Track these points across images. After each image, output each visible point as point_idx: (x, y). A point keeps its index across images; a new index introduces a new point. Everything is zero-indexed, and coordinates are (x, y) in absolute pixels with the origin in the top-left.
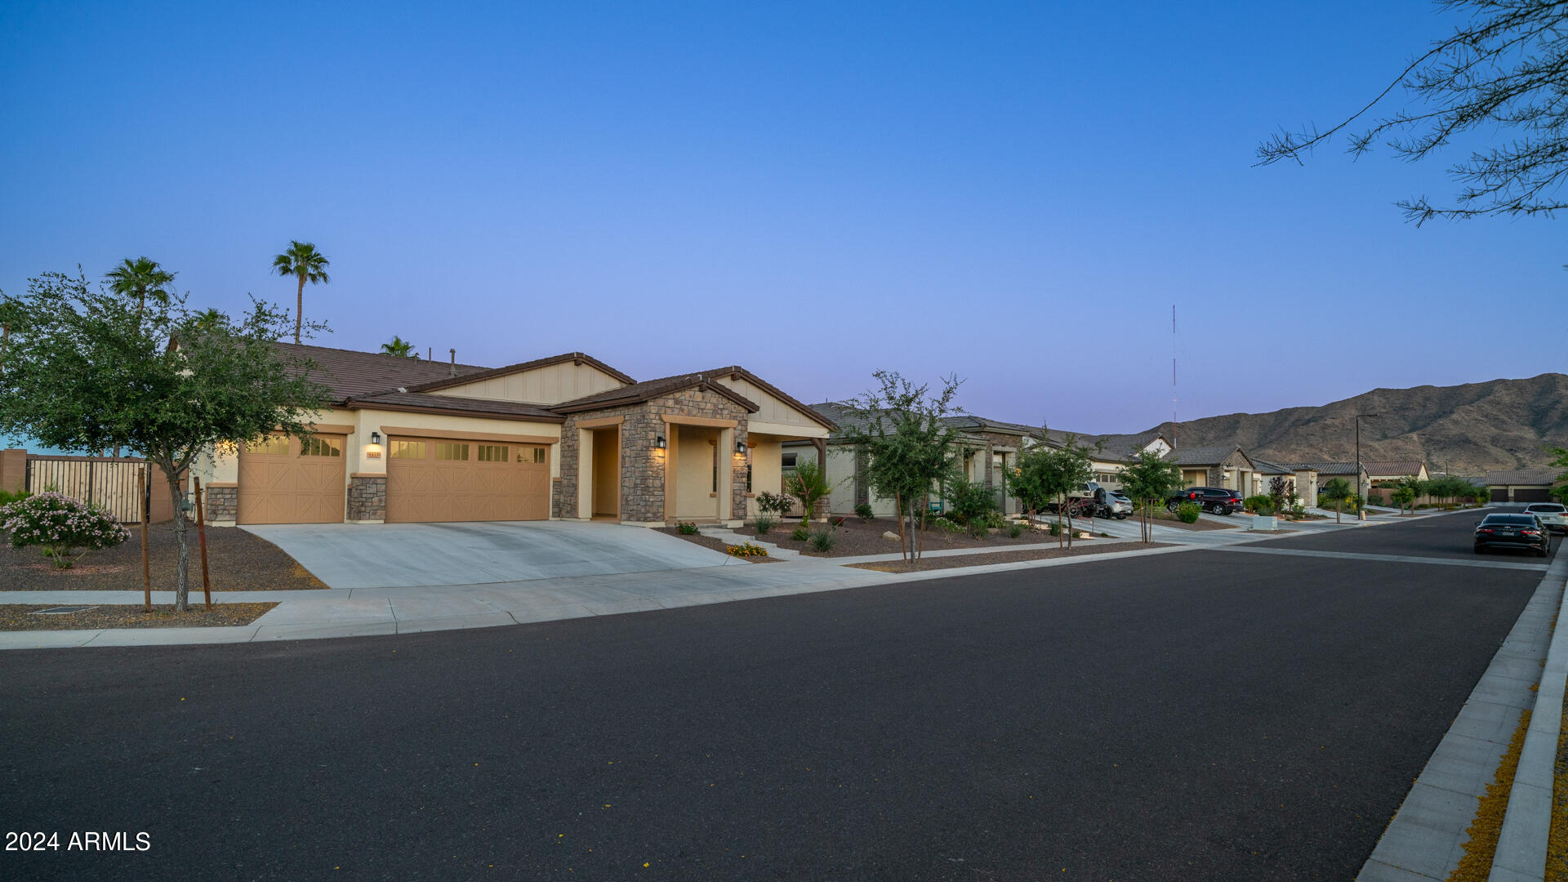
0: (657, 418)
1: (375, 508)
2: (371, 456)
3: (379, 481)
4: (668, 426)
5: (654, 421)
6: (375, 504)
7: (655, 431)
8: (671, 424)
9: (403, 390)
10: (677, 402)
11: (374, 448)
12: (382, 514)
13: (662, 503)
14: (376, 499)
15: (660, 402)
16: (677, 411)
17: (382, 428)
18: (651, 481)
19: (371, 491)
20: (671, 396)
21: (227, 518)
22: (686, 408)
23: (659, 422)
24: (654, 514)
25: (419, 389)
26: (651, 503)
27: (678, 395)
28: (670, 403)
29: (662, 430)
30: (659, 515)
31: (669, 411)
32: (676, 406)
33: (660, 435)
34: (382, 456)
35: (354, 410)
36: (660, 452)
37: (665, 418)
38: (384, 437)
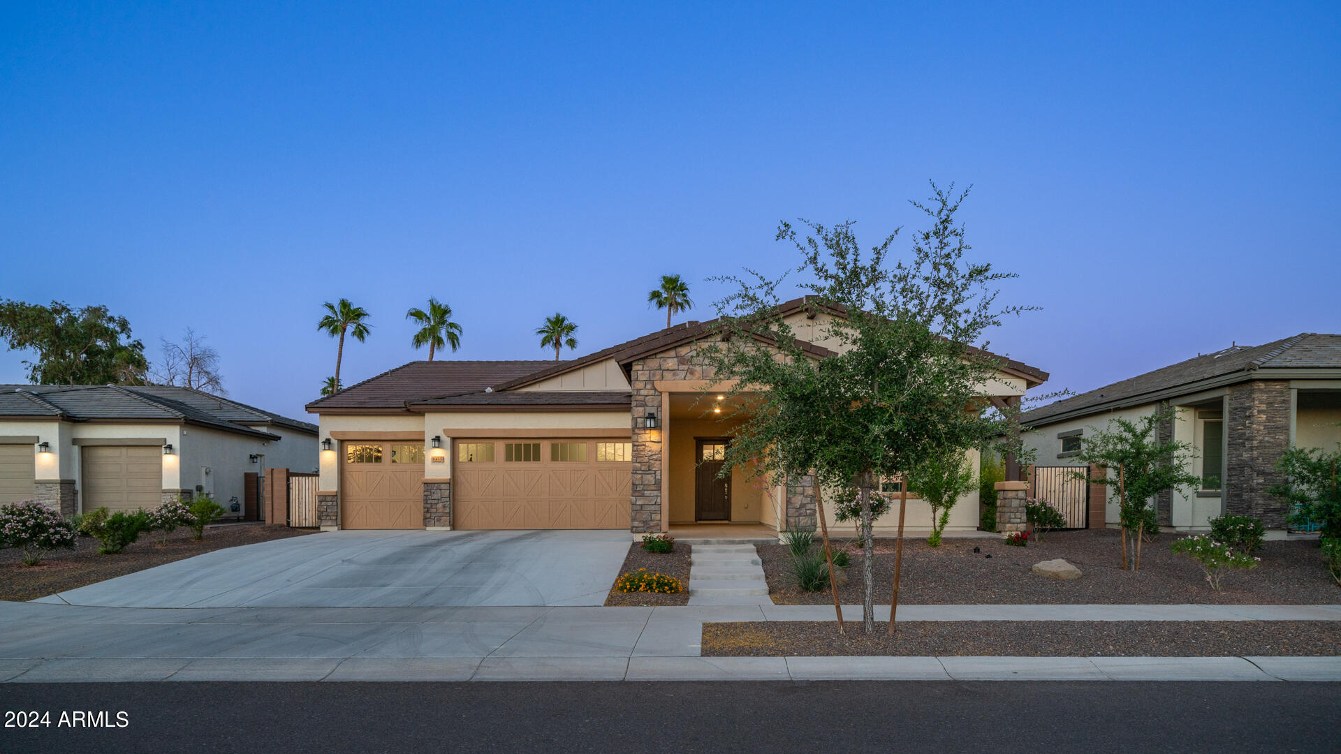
0: (649, 386)
1: (440, 515)
2: (435, 460)
3: (443, 486)
4: (666, 400)
5: (642, 392)
6: (441, 510)
7: (645, 405)
8: (671, 394)
9: (489, 390)
10: (682, 361)
11: (438, 453)
12: (446, 521)
13: (657, 508)
14: (440, 505)
15: (653, 363)
16: (682, 375)
17: (445, 431)
18: (640, 476)
19: (435, 496)
20: (673, 353)
21: (329, 523)
22: (698, 368)
23: (652, 392)
24: (645, 522)
25: (504, 387)
26: (638, 508)
27: (684, 351)
28: (671, 363)
29: (656, 403)
30: (652, 524)
31: (668, 375)
32: (682, 367)
33: (653, 411)
34: (445, 460)
35: (421, 414)
36: (654, 435)
37: (660, 386)
38: (446, 440)
